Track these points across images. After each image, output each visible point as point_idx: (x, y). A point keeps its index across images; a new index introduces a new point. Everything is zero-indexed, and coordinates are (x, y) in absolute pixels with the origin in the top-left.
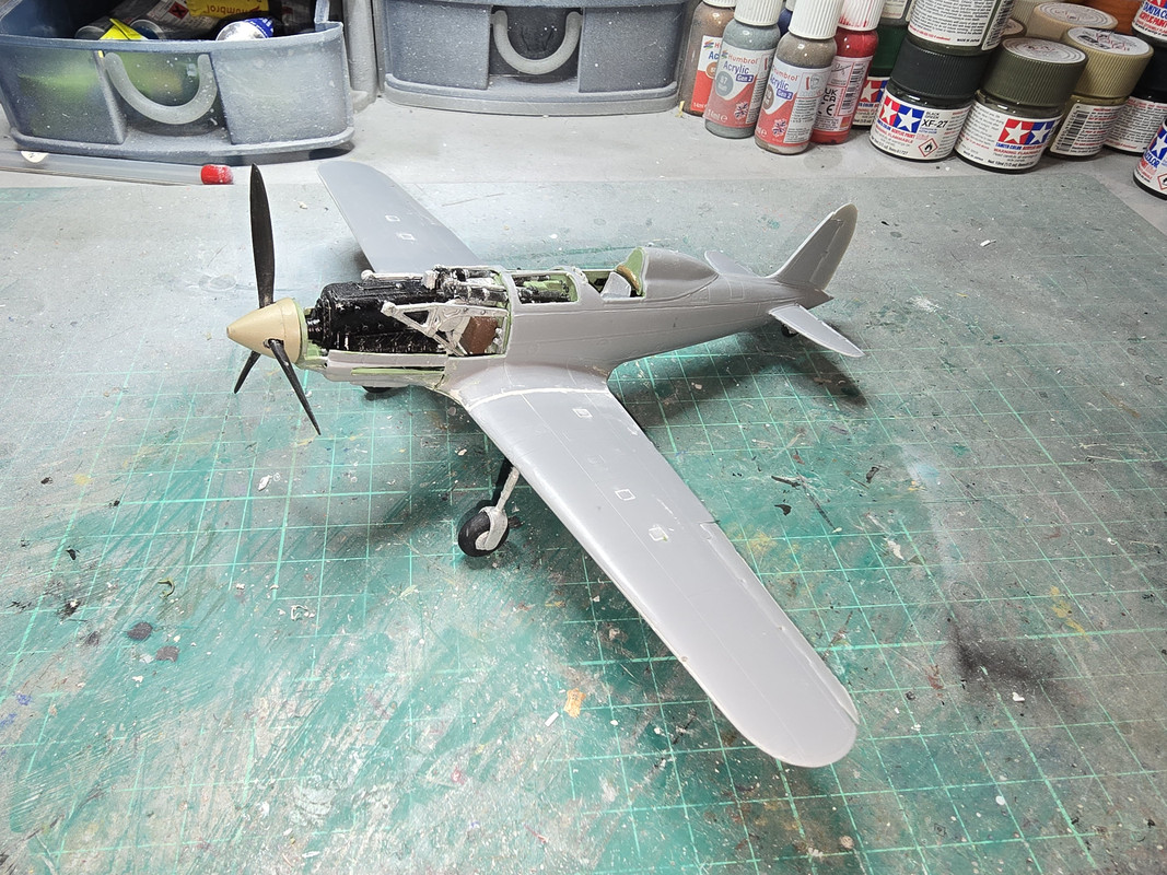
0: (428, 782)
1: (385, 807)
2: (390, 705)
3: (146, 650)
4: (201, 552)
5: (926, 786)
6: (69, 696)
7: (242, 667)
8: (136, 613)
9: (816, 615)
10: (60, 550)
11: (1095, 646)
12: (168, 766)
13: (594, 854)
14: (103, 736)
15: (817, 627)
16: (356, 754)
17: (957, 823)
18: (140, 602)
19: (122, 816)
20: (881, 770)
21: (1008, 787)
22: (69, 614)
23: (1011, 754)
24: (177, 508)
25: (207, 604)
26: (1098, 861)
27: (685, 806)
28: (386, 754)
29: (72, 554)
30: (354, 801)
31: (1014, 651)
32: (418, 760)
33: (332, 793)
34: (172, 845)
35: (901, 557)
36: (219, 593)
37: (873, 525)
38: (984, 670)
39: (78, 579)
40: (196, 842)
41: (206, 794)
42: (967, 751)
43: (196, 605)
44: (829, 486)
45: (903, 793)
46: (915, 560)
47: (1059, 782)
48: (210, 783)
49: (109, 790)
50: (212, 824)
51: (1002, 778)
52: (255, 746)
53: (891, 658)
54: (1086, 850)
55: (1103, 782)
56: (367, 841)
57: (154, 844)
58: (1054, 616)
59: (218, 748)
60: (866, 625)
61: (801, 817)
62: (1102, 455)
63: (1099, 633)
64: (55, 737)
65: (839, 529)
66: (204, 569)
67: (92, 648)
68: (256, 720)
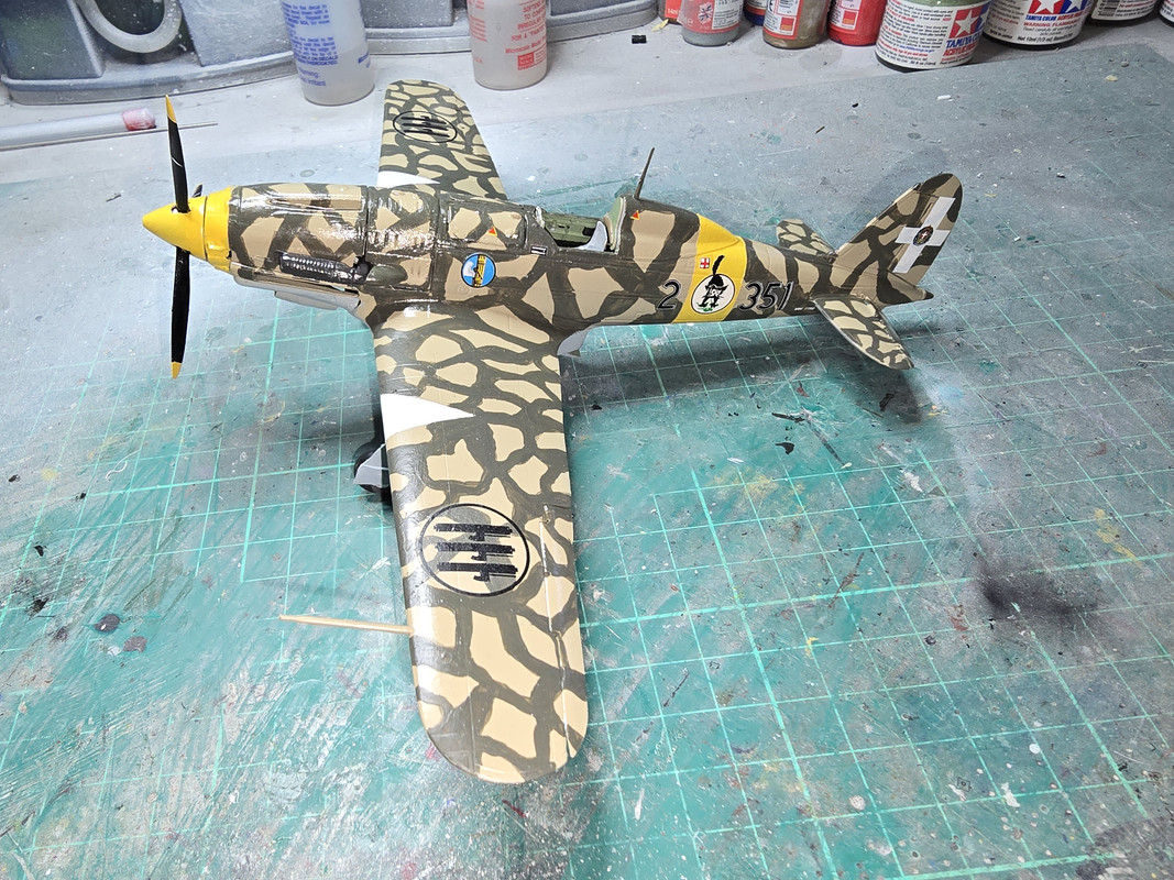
0: (402, 761)
1: (357, 788)
2: (361, 683)
3: (114, 642)
4: (167, 540)
5: (948, 738)
6: (39, 693)
7: (210, 653)
8: (103, 605)
9: (822, 557)
10: (29, 546)
11: (1148, 572)
12: (137, 757)
13: (578, 828)
14: (73, 731)
15: (825, 573)
16: (326, 735)
17: (984, 776)
18: (107, 594)
19: (92, 810)
20: (896, 722)
21: (1043, 733)
22: (37, 611)
23: (1046, 697)
24: (142, 496)
25: (173, 592)
26: (1150, 810)
27: (676, 772)
28: (358, 734)
29: (40, 550)
30: (325, 784)
31: (1051, 582)
32: (392, 739)
33: (303, 776)
34: (142, 837)
35: (919, 489)
36: (186, 579)
37: (886, 456)
38: (1016, 606)
39: (46, 575)
40: (165, 833)
41: (176, 785)
42: (997, 697)
43: (163, 593)
44: (837, 418)
45: (922, 747)
46: (936, 492)
47: (1104, 725)
48: (180, 773)
49: (79, 785)
50: (182, 813)
51: (1037, 724)
52: (224, 733)
53: (908, 601)
54: (1136, 799)
55: (1156, 722)
56: (339, 824)
57: (124, 837)
58: (1098, 541)
59: (186, 738)
60: (879, 566)
61: (806, 777)
62: (1156, 357)
63: (1153, 557)
64: (25, 735)
65: (849, 465)
66: (170, 556)
67: (61, 643)
68: (224, 706)
